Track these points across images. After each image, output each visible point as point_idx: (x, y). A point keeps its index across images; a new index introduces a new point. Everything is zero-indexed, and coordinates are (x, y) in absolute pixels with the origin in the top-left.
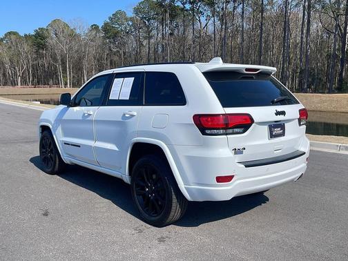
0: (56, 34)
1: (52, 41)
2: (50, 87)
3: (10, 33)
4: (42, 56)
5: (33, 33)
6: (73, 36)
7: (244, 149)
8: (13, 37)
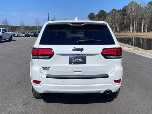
0: (131, 8)
1: (129, 12)
2: (126, 32)
3: (113, 10)
4: (124, 19)
5: (122, 9)
6: (139, 8)
7: (49, 68)
8: (113, 11)
